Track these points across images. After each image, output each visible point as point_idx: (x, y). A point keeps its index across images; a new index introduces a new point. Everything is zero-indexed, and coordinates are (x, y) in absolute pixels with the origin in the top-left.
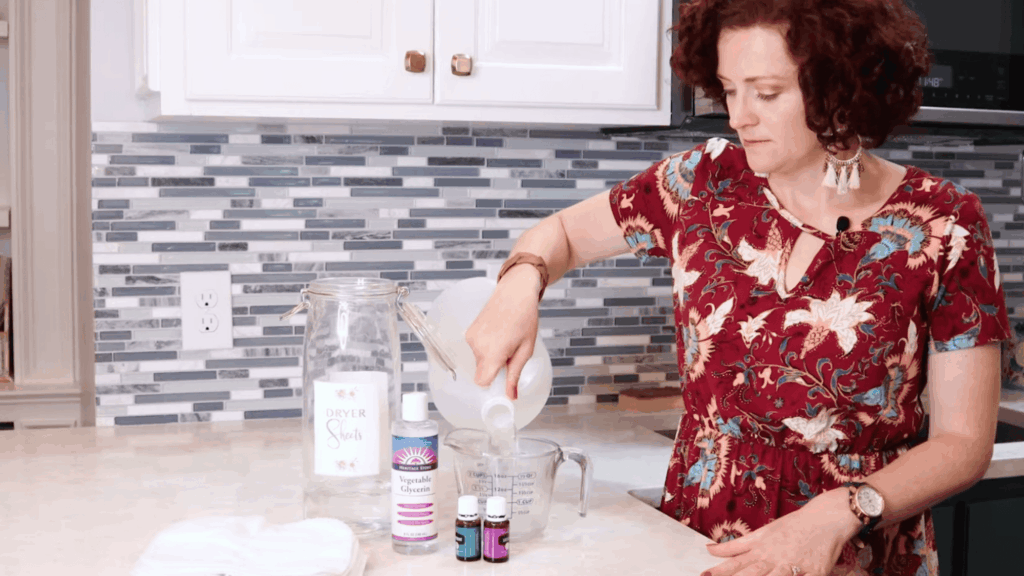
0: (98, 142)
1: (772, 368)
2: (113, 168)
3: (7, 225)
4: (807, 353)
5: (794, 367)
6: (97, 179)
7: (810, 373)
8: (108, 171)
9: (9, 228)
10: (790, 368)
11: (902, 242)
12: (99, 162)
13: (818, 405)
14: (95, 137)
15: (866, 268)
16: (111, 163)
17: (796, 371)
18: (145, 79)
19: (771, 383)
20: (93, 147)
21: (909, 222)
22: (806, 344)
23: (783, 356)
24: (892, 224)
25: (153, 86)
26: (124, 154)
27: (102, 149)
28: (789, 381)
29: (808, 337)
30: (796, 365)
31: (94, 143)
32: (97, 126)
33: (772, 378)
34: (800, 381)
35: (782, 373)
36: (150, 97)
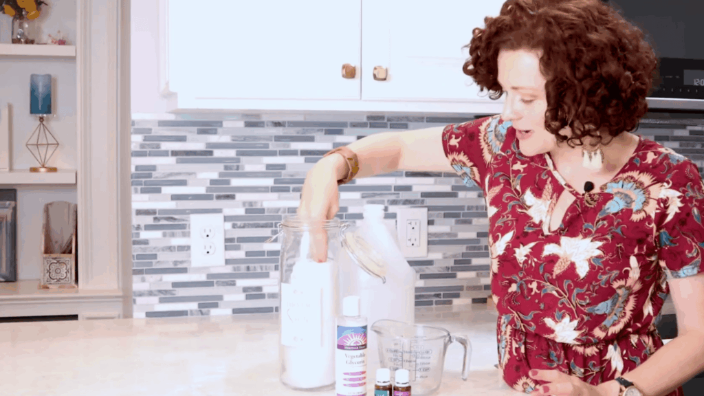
0: (136, 127)
1: (537, 282)
2: (146, 144)
3: (74, 182)
4: (558, 275)
6: (135, 152)
7: (560, 289)
8: (142, 146)
9: (75, 184)
10: (548, 284)
11: (629, 201)
12: (136, 140)
13: (564, 311)
14: (133, 123)
15: (603, 220)
16: (144, 140)
17: (552, 286)
18: (167, 84)
19: (538, 292)
20: (132, 130)
21: (634, 185)
24: (622, 187)
25: (172, 89)
26: (152, 134)
27: (138, 131)
28: (549, 292)
29: (557, 264)
30: (552, 282)
31: (133, 127)
32: (135, 116)
33: (538, 288)
34: (554, 293)
35: (544, 286)
36: (171, 96)
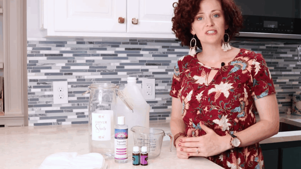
0: (29, 44)
1: (207, 107)
3: (2, 68)
4: (216, 100)
5: (213, 105)
6: (29, 54)
7: (218, 106)
8: (32, 52)
9: (3, 69)
10: (212, 106)
11: (240, 67)
12: (29, 49)
13: (221, 114)
14: (28, 42)
15: (230, 75)
16: (33, 49)
17: (214, 106)
18: (43, 25)
19: (208, 111)
21: (242, 62)
22: (215, 98)
23: (210, 103)
24: (237, 63)
25: (45, 27)
26: (36, 47)
27: (30, 46)
28: (213, 109)
29: (215, 96)
30: (214, 104)
31: (28, 44)
32: (29, 39)
33: (208, 110)
34: (216, 109)
35: (210, 107)
36: (44, 30)
